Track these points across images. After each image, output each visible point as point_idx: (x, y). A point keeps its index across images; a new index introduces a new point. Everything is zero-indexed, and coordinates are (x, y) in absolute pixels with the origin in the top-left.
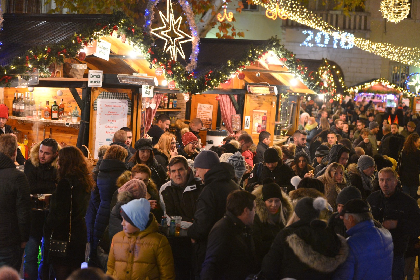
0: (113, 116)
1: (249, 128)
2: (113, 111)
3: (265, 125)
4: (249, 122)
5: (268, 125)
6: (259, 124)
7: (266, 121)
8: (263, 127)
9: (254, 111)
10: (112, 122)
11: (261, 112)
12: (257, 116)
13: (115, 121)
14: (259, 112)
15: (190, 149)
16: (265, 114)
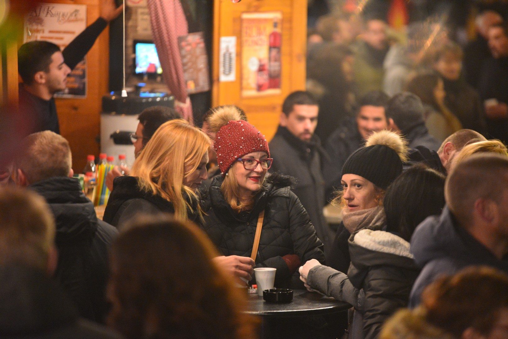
1: (232, 77)
3: (278, 63)
4: (233, 56)
5: (285, 60)
6: (260, 61)
7: (280, 48)
8: (272, 69)
9: (246, 16)
11: (266, 20)
12: (254, 33)
14: (260, 20)
15: (241, 180)
16: (276, 24)
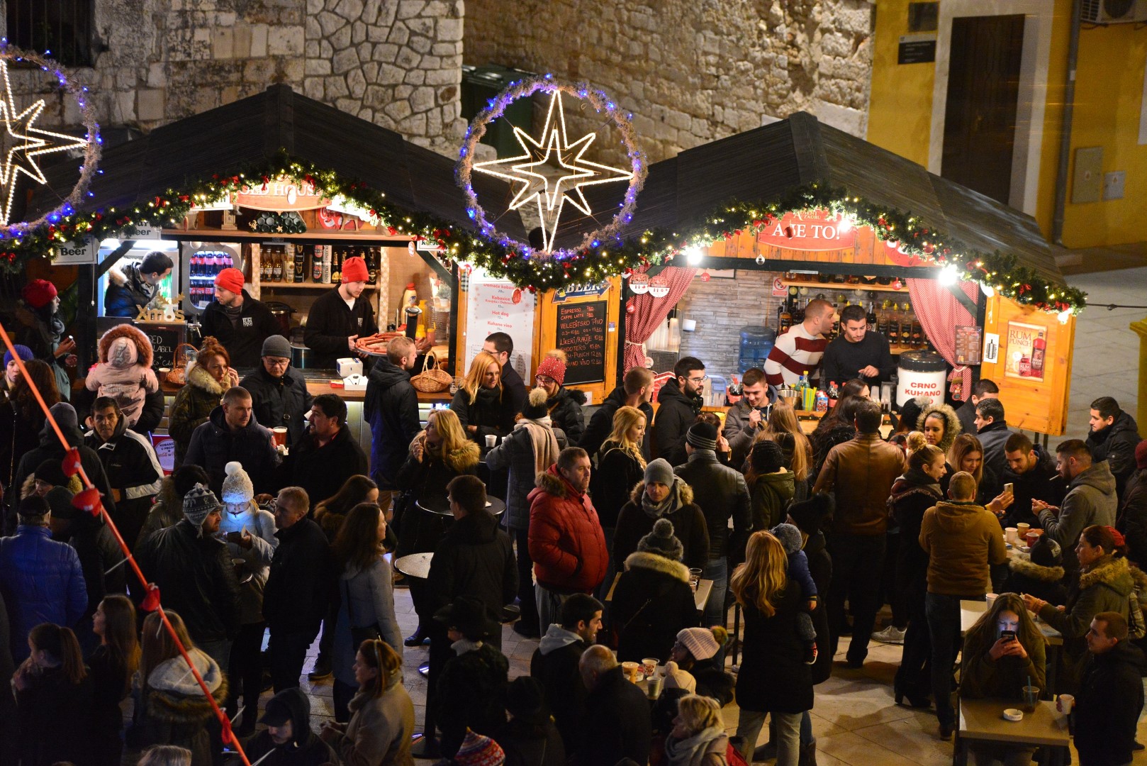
0: (502, 305)
1: (995, 361)
2: (501, 295)
3: (1040, 361)
4: (997, 347)
5: (1048, 360)
6: (1024, 355)
7: (1044, 351)
8: (1034, 363)
9: (1011, 323)
10: (502, 316)
11: (1031, 330)
12: (1020, 336)
13: (507, 315)
14: (1026, 329)
16: (1041, 334)
